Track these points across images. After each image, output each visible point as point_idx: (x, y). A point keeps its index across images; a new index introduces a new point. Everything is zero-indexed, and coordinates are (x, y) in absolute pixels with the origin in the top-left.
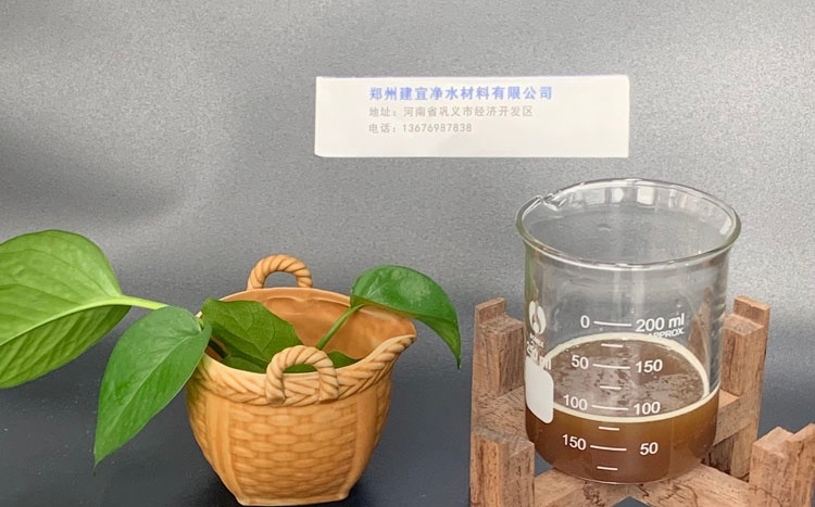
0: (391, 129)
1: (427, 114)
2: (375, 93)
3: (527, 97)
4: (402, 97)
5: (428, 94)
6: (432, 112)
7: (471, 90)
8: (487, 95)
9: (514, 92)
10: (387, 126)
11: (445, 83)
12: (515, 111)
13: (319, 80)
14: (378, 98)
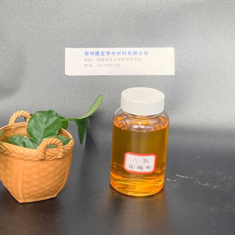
0: (92, 66)
1: (105, 60)
2: (86, 53)
4: (96, 54)
5: (105, 54)
6: (107, 60)
7: (120, 52)
8: (126, 54)
9: (135, 53)
11: (111, 50)
12: (136, 60)
13: (66, 49)
14: (87, 55)
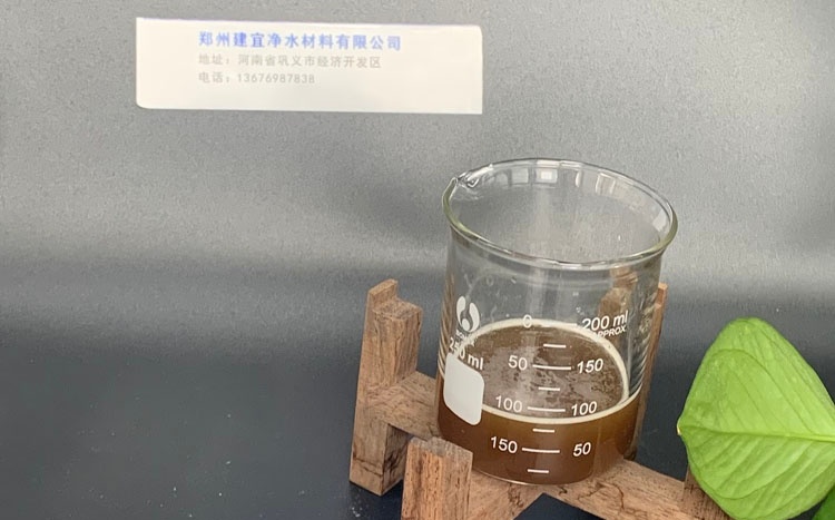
0: (224, 79)
1: (264, 63)
2: (205, 38)
3: (374, 47)
4: (236, 44)
5: (264, 41)
6: (270, 61)
7: (313, 39)
8: (331, 44)
9: (360, 41)
10: (219, 75)
11: (284, 29)
12: (362, 63)
13: (140, 21)
14: (208, 44)
